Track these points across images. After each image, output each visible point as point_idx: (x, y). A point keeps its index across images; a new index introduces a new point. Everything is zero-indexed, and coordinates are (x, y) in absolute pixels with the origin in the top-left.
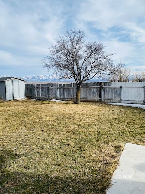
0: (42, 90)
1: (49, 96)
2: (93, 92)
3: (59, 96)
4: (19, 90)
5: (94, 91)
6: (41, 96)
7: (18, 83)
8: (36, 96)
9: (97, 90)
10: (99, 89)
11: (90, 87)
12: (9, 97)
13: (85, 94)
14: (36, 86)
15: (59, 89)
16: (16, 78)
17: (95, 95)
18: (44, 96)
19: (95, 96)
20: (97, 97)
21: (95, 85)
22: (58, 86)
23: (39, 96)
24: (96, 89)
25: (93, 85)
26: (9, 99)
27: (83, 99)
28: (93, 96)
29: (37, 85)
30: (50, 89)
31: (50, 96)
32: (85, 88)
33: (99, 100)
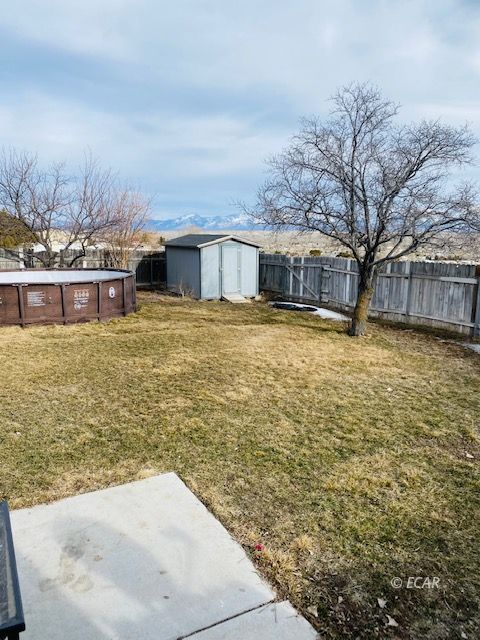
0: (305, 277)
1: (321, 298)
2: (452, 300)
3: (347, 301)
4: (239, 272)
5: (455, 297)
6: (301, 294)
7: (239, 254)
8: (291, 293)
9: (466, 293)
10: (472, 287)
11: (442, 278)
12: (209, 289)
13: (424, 304)
14: (292, 261)
15: (348, 276)
16: (233, 239)
17: (458, 312)
18: (308, 296)
19: (457, 316)
20: (462, 316)
21: (458, 274)
22: (349, 268)
23: (297, 294)
24: (462, 289)
25: (453, 271)
26: (210, 296)
27: (419, 318)
28: (450, 313)
29: (296, 260)
30: (325, 275)
31: (324, 296)
32: (427, 282)
33: (468, 329)
